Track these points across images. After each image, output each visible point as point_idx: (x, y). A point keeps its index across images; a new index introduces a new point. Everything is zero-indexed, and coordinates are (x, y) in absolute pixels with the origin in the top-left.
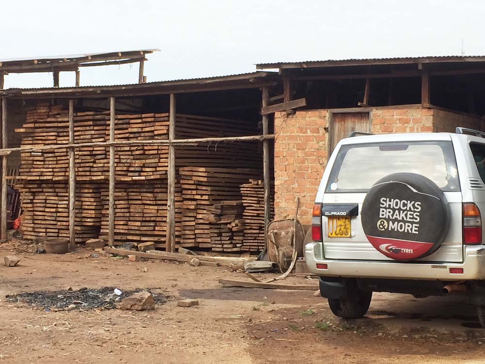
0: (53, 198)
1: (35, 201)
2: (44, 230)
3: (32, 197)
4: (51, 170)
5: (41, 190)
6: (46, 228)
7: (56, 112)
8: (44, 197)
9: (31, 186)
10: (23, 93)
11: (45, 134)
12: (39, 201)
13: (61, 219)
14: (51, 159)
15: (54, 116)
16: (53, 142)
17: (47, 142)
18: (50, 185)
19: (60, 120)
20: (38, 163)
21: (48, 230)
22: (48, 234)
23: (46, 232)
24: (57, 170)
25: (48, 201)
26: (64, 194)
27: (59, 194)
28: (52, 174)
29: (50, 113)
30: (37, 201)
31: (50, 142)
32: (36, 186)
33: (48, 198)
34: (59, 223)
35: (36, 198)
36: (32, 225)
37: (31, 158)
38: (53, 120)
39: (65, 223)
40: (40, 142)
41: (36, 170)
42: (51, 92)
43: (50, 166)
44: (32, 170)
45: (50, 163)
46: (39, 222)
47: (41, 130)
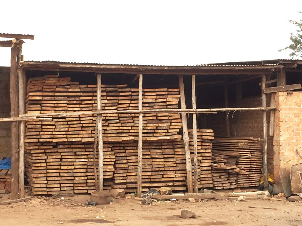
0: (69, 157)
1: (47, 161)
2: (58, 186)
3: (45, 158)
4: (64, 133)
5: (56, 151)
6: (60, 184)
7: (65, 84)
8: (60, 157)
9: (45, 148)
10: (61, 65)
11: (54, 102)
12: (54, 160)
13: (79, 174)
14: (62, 123)
15: (63, 86)
16: (63, 109)
17: (57, 109)
18: (67, 146)
19: (70, 90)
20: (48, 127)
21: (62, 185)
22: (62, 189)
23: (60, 187)
24: (71, 133)
25: (64, 160)
26: (82, 153)
27: (77, 153)
28: (65, 136)
29: (59, 84)
30: (51, 160)
31: (61, 109)
32: (51, 147)
33: (63, 157)
34: (77, 178)
35: (49, 157)
36: (46, 182)
37: (40, 123)
38: (62, 90)
39: (83, 178)
40: (49, 108)
41: (46, 133)
42: (92, 67)
43: (62, 130)
44: (41, 133)
45: (62, 127)
46: (53, 179)
47: (49, 98)
